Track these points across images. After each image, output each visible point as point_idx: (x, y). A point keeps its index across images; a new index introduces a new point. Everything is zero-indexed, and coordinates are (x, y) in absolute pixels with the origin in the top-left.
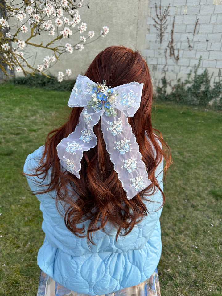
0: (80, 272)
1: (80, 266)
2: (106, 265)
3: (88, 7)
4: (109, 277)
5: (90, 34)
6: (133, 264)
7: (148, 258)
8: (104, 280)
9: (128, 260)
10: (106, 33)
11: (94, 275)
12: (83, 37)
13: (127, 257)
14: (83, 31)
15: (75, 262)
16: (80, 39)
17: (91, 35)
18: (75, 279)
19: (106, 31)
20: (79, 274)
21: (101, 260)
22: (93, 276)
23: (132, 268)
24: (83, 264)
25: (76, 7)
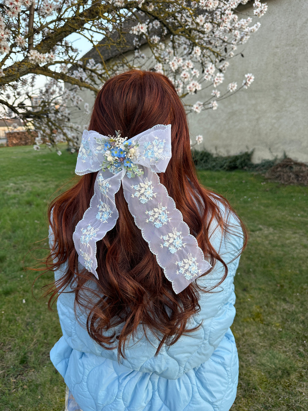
0: (86, 380)
1: (87, 372)
2: (120, 385)
3: (242, 56)
4: (122, 406)
5: (230, 87)
6: (164, 403)
7: (191, 405)
8: (113, 406)
9: (157, 393)
10: (250, 83)
11: (102, 393)
12: (216, 91)
13: (156, 387)
14: (218, 84)
15: (83, 364)
16: (212, 94)
17: (232, 89)
18: (80, 388)
19: (249, 80)
20: (85, 384)
21: (115, 375)
22: (99, 394)
23: (163, 409)
24: (91, 371)
25: (226, 58)
